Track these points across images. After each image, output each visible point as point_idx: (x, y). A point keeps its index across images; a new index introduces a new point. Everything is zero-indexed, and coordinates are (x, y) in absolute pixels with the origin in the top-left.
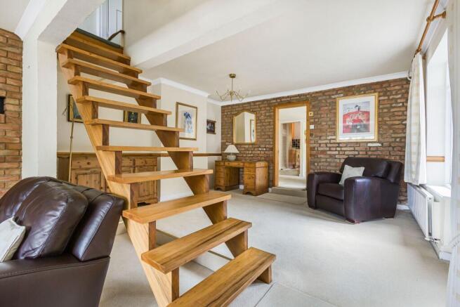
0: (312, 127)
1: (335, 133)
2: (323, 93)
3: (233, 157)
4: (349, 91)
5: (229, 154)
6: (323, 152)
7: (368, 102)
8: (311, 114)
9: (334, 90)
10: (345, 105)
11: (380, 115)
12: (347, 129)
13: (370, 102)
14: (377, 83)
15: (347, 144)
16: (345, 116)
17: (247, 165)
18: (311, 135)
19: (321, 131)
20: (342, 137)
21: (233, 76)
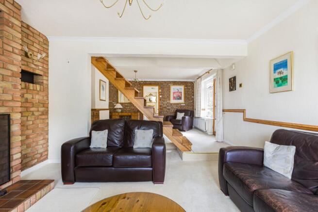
0: (161, 96)
1: (169, 100)
2: (165, 82)
3: (120, 111)
4: (175, 83)
5: (117, 109)
6: (165, 107)
7: (181, 89)
8: (160, 91)
9: (169, 82)
10: (174, 89)
11: (185, 94)
12: (174, 98)
13: (182, 88)
14: (184, 82)
15: (174, 104)
16: (174, 93)
17: (133, 114)
18: (160, 100)
19: (164, 98)
20: (172, 101)
21: (135, 71)
